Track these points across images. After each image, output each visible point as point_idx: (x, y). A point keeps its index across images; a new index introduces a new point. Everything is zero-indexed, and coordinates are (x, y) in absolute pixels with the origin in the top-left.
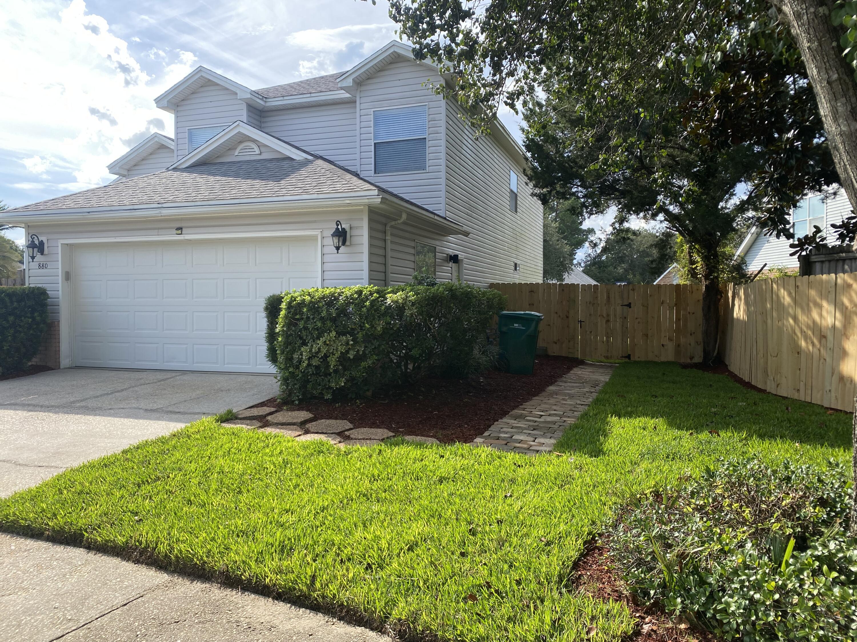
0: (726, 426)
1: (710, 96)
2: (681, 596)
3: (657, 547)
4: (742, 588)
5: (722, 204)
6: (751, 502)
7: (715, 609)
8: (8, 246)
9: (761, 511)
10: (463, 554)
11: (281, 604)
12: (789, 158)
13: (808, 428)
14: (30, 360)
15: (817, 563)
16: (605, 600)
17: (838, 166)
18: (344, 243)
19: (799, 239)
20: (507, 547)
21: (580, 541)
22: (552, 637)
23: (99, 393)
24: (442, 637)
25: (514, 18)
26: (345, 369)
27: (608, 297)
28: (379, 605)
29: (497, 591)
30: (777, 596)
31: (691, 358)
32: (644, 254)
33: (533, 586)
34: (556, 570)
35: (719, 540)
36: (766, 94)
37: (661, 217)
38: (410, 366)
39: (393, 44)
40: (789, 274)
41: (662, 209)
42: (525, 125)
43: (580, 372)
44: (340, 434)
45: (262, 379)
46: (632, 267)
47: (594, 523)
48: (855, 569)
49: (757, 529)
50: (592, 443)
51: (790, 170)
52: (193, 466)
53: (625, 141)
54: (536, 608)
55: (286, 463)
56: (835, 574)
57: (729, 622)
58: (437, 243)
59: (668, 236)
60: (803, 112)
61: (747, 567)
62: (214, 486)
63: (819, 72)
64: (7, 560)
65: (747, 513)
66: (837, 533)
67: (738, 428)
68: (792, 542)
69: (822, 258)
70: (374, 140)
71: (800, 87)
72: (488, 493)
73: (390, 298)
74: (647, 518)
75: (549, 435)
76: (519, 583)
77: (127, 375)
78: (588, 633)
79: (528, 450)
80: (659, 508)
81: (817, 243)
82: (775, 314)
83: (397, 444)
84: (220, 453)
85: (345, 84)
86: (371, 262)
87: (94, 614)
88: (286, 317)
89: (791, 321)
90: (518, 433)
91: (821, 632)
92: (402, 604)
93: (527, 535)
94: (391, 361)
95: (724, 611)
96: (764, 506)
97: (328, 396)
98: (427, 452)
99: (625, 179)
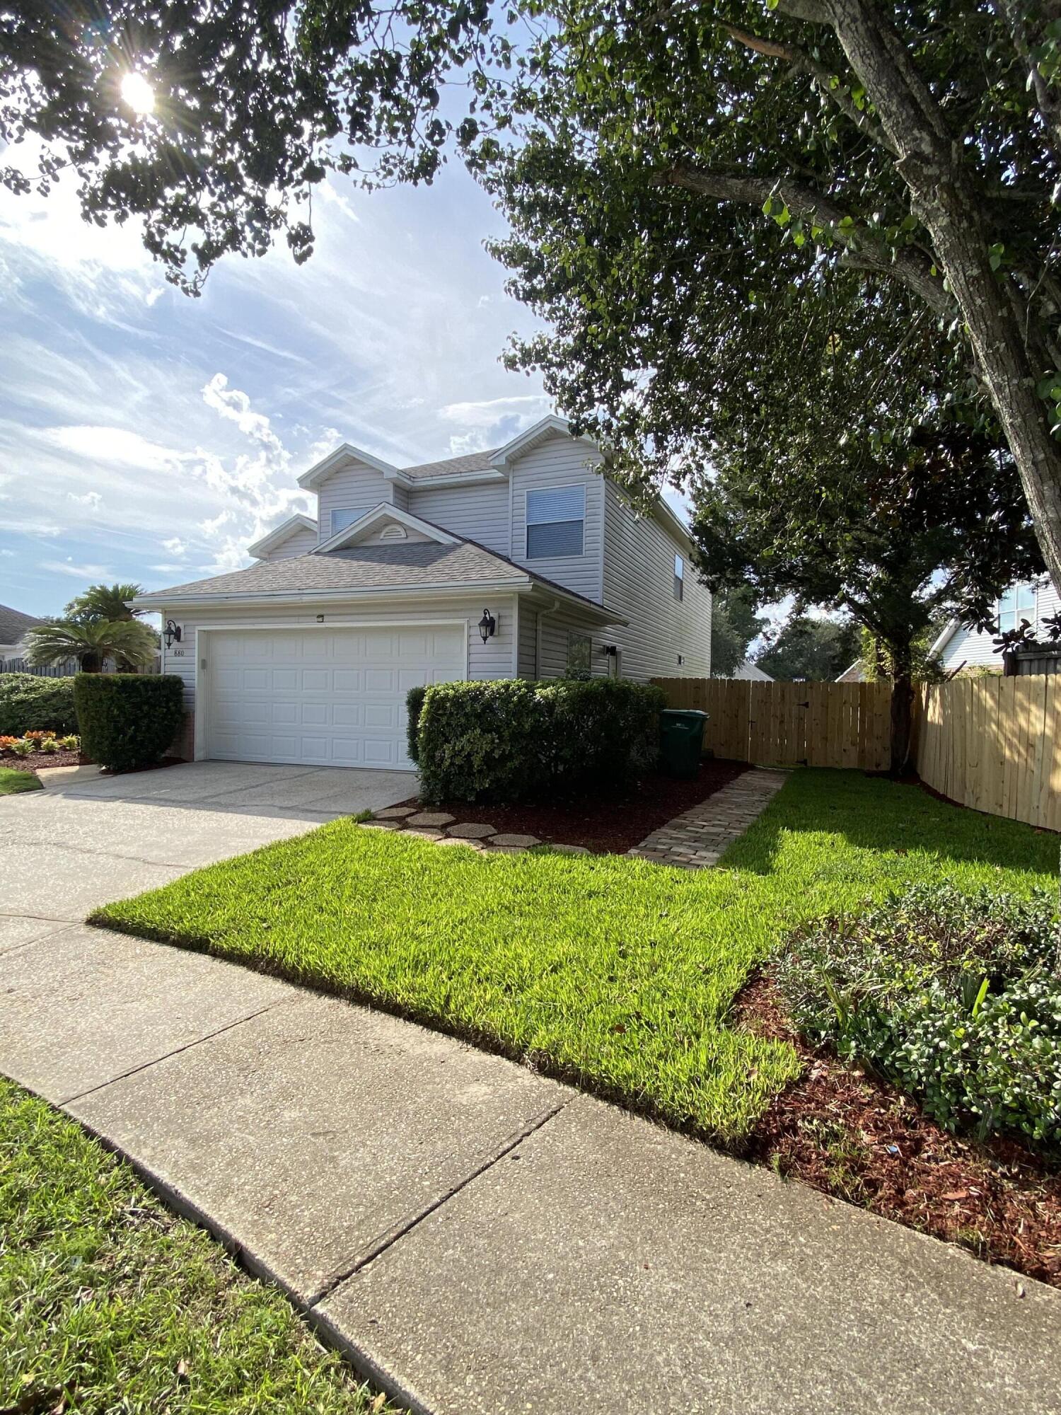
0: (915, 845)
1: (902, 473)
2: (856, 1039)
3: (828, 982)
4: (925, 1034)
5: (916, 593)
6: (940, 935)
7: (894, 1056)
8: (145, 632)
9: (951, 946)
10: (611, 979)
11: (413, 1025)
12: (992, 544)
13: (1011, 849)
14: (163, 751)
15: (1014, 1009)
16: (769, 1040)
17: (1045, 557)
18: (492, 633)
19: (1004, 634)
20: (660, 974)
21: (743, 970)
22: (707, 1078)
23: (233, 788)
24: (585, 1073)
25: (681, 390)
26: (489, 769)
27: (783, 696)
28: (518, 1032)
29: (647, 1023)
30: (966, 1045)
31: (878, 765)
32: (827, 646)
33: (688, 1019)
34: (715, 1001)
35: (902, 978)
36: (967, 471)
37: (844, 607)
38: (561, 768)
39: (550, 419)
40: (994, 672)
41: (846, 598)
42: (692, 506)
43: (749, 778)
44: (483, 840)
45: (403, 777)
46: (811, 662)
47: (759, 950)
48: (1059, 1017)
49: (946, 967)
50: (759, 858)
51: (993, 557)
52: (327, 869)
53: (803, 523)
54: (690, 1044)
55: (424, 869)
56: (1034, 1023)
57: (910, 1072)
58: (593, 633)
59: (852, 628)
60: (1010, 491)
61: (933, 1010)
62: (347, 893)
63: (1022, 452)
64: (131, 964)
65: (935, 947)
66: (1039, 975)
67: (929, 848)
68: (986, 984)
69: (1030, 655)
70: (527, 522)
71: (1007, 464)
72: (642, 911)
73: (539, 694)
74: (819, 948)
75: (712, 848)
76: (672, 1015)
77: (264, 769)
78: (748, 1076)
79: (687, 864)
80: (834, 938)
81: (1025, 639)
82: (975, 719)
83: (543, 853)
84: (356, 856)
85: (497, 463)
86: (520, 654)
87: (217, 1026)
88: (428, 712)
89: (994, 727)
90: (677, 845)
91: (1017, 1090)
92: (542, 1033)
93: (683, 960)
94: (540, 761)
95: (905, 1059)
96: (954, 940)
97: (472, 798)
98: (576, 863)
99: (804, 564)
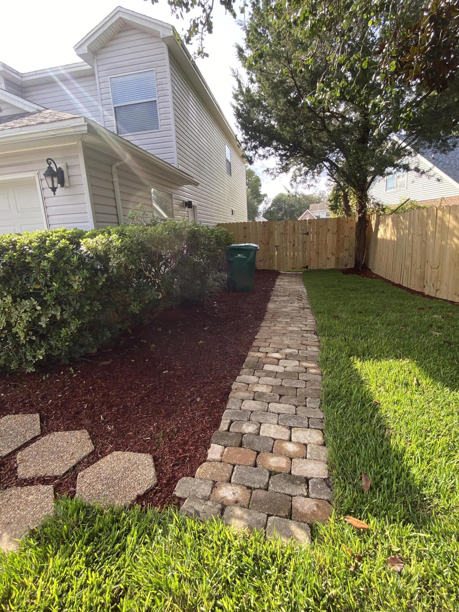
18: (61, 184)
27: (294, 229)
31: (346, 265)
39: (119, 10)
43: (282, 283)
58: (173, 191)
70: (114, 104)
82: (437, 235)
85: (81, 51)
